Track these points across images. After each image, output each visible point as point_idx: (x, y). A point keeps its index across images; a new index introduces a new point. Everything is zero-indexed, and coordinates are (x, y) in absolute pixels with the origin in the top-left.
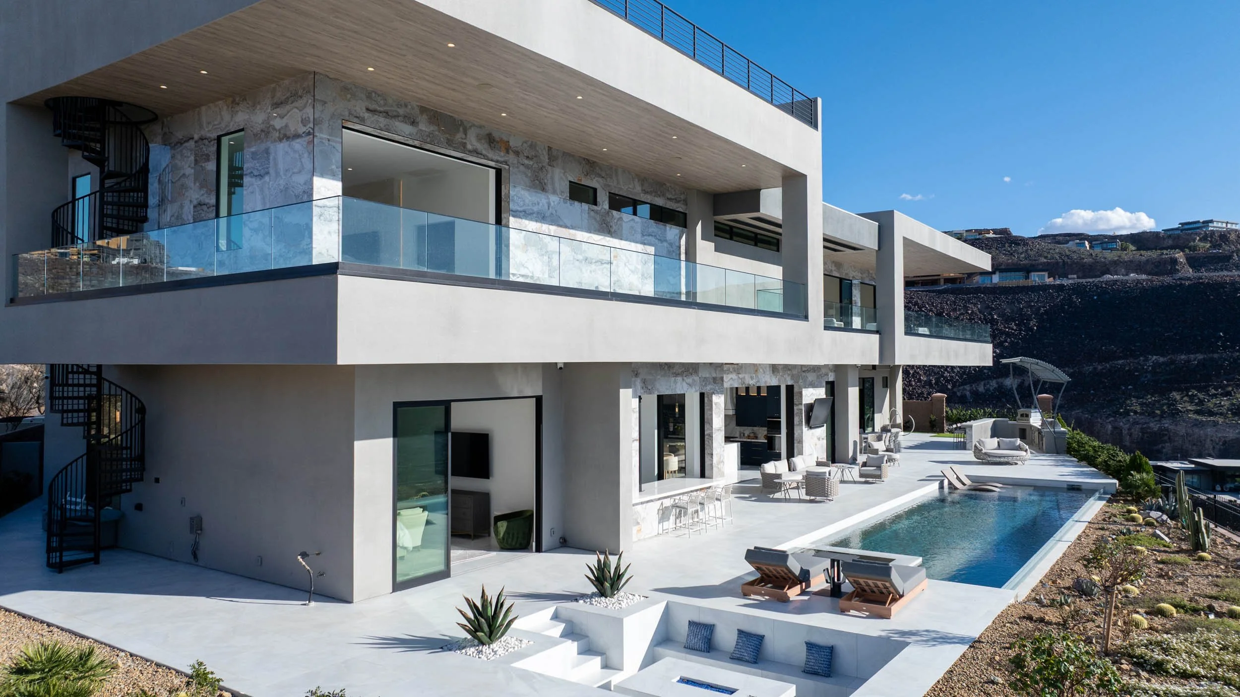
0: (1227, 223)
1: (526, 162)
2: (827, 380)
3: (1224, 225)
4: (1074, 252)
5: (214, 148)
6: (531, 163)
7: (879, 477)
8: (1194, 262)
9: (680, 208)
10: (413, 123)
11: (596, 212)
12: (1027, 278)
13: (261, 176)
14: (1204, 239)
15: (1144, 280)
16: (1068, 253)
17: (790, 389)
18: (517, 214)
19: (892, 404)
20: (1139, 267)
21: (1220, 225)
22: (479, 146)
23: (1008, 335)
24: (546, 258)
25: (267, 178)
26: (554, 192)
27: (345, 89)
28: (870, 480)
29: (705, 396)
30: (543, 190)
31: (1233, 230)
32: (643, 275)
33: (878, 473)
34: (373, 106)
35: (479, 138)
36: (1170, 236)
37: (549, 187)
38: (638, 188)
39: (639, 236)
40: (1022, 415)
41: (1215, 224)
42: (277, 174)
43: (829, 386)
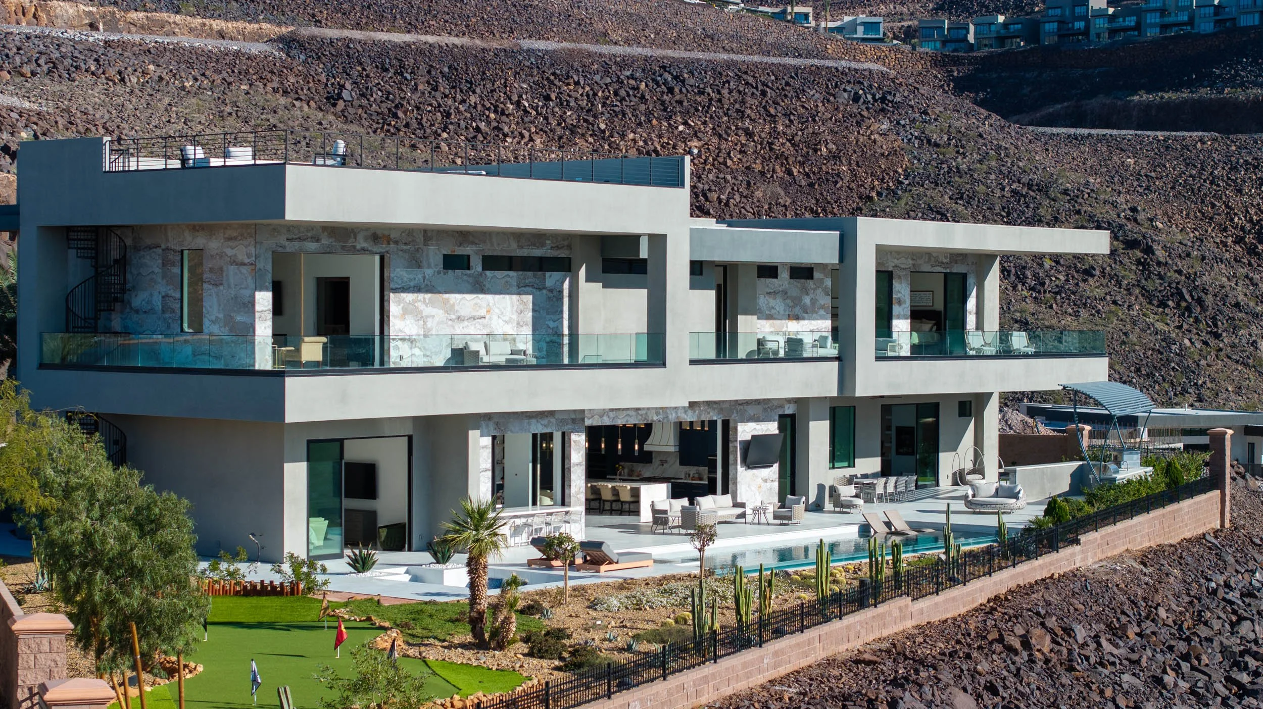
1: (405, 247)
2: (781, 413)
5: (179, 258)
6: (408, 247)
7: (790, 518)
9: (563, 254)
10: (318, 240)
11: (469, 276)
13: (216, 285)
17: (726, 424)
18: (396, 290)
19: (978, 439)
22: (365, 245)
24: (421, 322)
25: (221, 287)
26: (429, 267)
27: (274, 229)
28: (785, 522)
30: (419, 267)
32: (518, 324)
34: (290, 237)
35: (366, 239)
37: (425, 264)
38: (514, 245)
39: (515, 289)
42: (229, 286)
43: (785, 421)
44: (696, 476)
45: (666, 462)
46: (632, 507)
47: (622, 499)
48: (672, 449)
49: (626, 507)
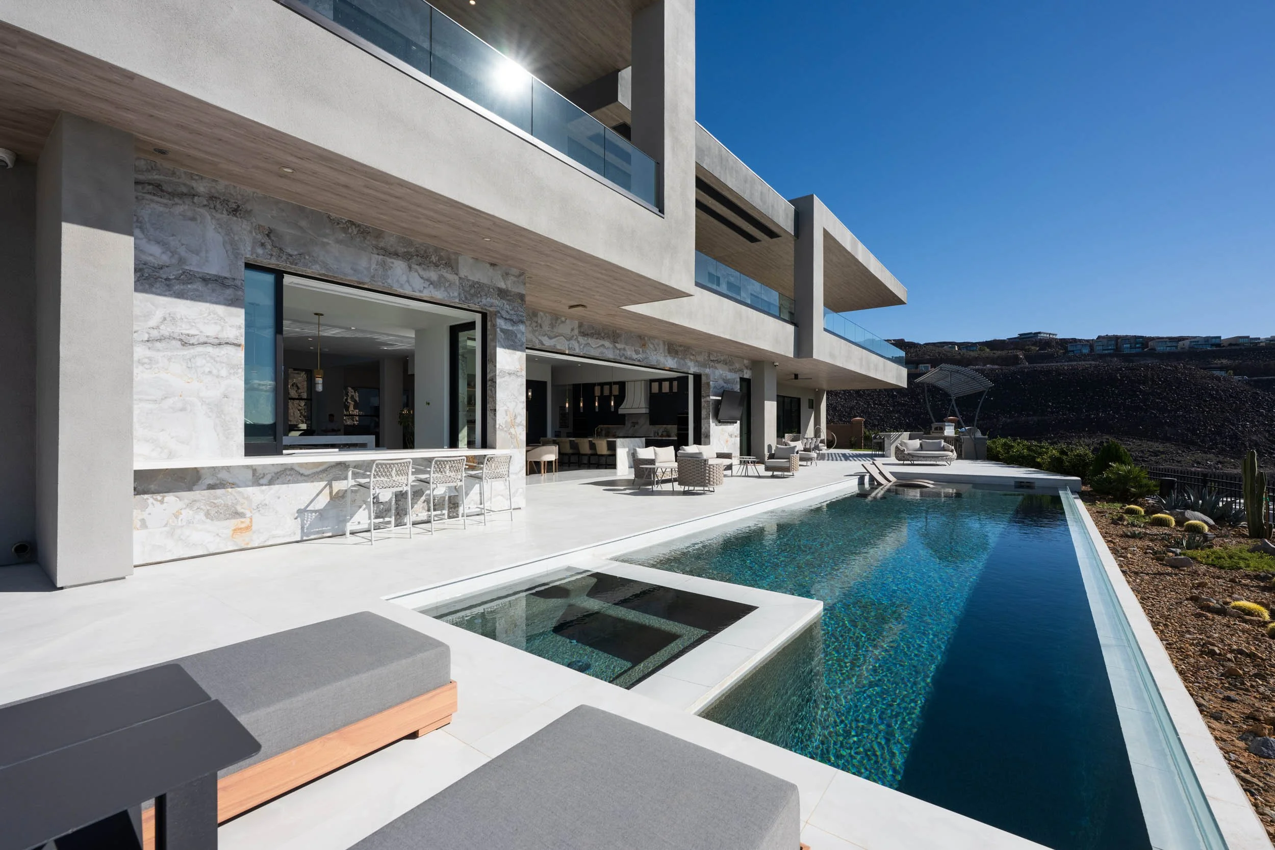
0: (1050, 334)
2: (741, 376)
3: (1048, 336)
4: (949, 352)
7: (788, 471)
8: (1029, 358)
12: (917, 368)
14: (1034, 344)
15: (997, 369)
16: (944, 352)
19: (817, 422)
20: (993, 361)
21: (1045, 335)
23: (904, 405)
28: (777, 474)
29: (488, 318)
31: (1053, 338)
33: (787, 465)
36: (1012, 343)
40: (936, 429)
41: (1042, 335)
43: (745, 384)
44: (665, 434)
45: (637, 423)
46: (609, 461)
47: (599, 453)
48: (644, 411)
49: (603, 460)
